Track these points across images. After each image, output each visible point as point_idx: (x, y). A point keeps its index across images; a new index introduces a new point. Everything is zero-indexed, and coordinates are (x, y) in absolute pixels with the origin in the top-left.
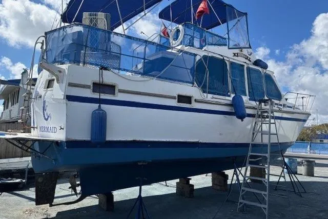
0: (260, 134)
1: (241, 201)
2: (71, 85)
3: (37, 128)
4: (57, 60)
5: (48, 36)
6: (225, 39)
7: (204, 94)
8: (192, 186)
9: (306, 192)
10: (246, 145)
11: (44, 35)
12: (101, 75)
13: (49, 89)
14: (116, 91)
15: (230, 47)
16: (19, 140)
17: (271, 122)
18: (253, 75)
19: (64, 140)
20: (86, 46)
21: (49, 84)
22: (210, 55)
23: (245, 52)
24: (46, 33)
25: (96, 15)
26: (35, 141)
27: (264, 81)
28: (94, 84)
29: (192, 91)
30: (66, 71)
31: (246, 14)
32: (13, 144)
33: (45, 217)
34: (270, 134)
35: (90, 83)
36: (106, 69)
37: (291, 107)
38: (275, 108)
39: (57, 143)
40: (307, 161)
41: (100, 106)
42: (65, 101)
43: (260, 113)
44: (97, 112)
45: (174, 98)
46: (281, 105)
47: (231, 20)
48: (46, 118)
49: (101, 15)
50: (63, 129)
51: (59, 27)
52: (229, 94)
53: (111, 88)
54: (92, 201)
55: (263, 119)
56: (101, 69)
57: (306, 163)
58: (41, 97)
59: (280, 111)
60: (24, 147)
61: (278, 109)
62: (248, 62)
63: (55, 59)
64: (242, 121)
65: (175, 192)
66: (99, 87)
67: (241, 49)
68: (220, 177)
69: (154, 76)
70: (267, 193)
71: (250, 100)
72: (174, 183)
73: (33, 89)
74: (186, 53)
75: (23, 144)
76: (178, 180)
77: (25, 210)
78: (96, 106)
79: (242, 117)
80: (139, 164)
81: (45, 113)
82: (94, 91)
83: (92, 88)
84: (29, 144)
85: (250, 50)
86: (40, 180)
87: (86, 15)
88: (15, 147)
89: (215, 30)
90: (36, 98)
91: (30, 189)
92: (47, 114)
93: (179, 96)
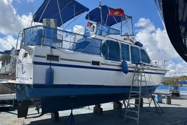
0: (137, 81)
1: (126, 116)
2: (36, 56)
3: (19, 78)
4: (29, 43)
5: (25, 31)
6: (119, 31)
7: (106, 60)
8: (102, 109)
9: (163, 113)
10: (129, 87)
11: (23, 30)
12: (51, 51)
13: (25, 58)
14: (59, 59)
15: (122, 35)
16: (9, 84)
17: (142, 75)
18: (134, 50)
19: (32, 84)
20: (44, 36)
21: (25, 55)
22: (110, 39)
23: (130, 37)
24: (24, 29)
25: (49, 20)
26: (17, 84)
27: (140, 53)
28: (48, 55)
29: (100, 59)
30: (34, 49)
31: (131, 17)
32: (7, 86)
33: (23, 124)
34: (141, 81)
35: (46, 55)
36: (54, 48)
37: (156, 67)
38: (146, 67)
39: (29, 86)
40: (167, 96)
41: (50, 67)
42: (33, 64)
43: (137, 70)
44: (49, 70)
45: (90, 62)
46: (150, 66)
47: (123, 20)
48: (23, 72)
49: (52, 20)
50: (32, 79)
51: (30, 26)
52: (120, 60)
53: (57, 58)
54: (48, 116)
55: (139, 73)
56: (52, 48)
57: (166, 97)
58: (21, 62)
59: (149, 69)
60: (12, 87)
61: (147, 68)
62: (131, 43)
63: (28, 43)
64: (126, 74)
65: (93, 112)
66: (50, 57)
67: (128, 36)
68: (118, 104)
69: (79, 51)
70: (138, 112)
71: (132, 63)
72: (92, 107)
73: (17, 57)
74: (97, 39)
75: (12, 86)
76: (94, 106)
77: (12, 120)
78: (48, 67)
79: (126, 72)
80: (71, 96)
81: (23, 70)
82: (48, 59)
83: (47, 57)
84: (15, 86)
85: (133, 37)
86: (20, 105)
87: (44, 20)
88: (7, 87)
89: (113, 27)
90: (18, 62)
91: (16, 110)
92: (24, 71)
93: (92, 61)
